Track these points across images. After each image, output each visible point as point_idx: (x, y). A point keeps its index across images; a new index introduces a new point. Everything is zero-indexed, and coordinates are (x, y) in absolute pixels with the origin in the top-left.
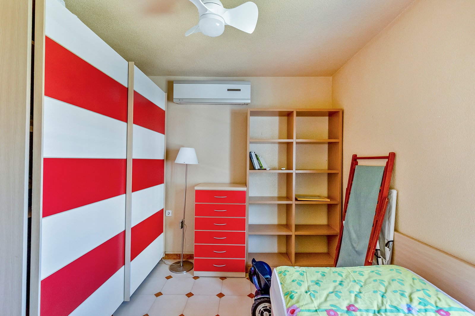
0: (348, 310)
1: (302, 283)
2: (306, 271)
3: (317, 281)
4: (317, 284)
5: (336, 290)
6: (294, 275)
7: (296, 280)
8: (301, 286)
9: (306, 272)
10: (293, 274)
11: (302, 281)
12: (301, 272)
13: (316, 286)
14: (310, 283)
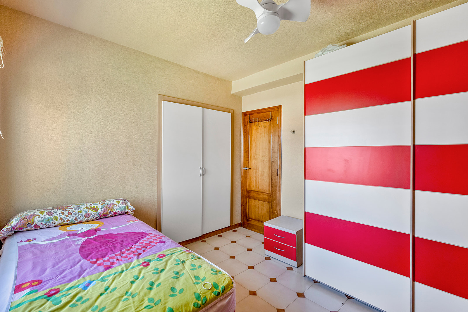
0: (149, 263)
1: (192, 268)
2: (196, 286)
3: (178, 276)
4: (177, 273)
5: (158, 275)
6: (204, 272)
7: (198, 268)
8: (191, 264)
9: (194, 283)
10: (206, 273)
11: (193, 269)
12: (200, 281)
13: (177, 270)
14: (184, 271)
